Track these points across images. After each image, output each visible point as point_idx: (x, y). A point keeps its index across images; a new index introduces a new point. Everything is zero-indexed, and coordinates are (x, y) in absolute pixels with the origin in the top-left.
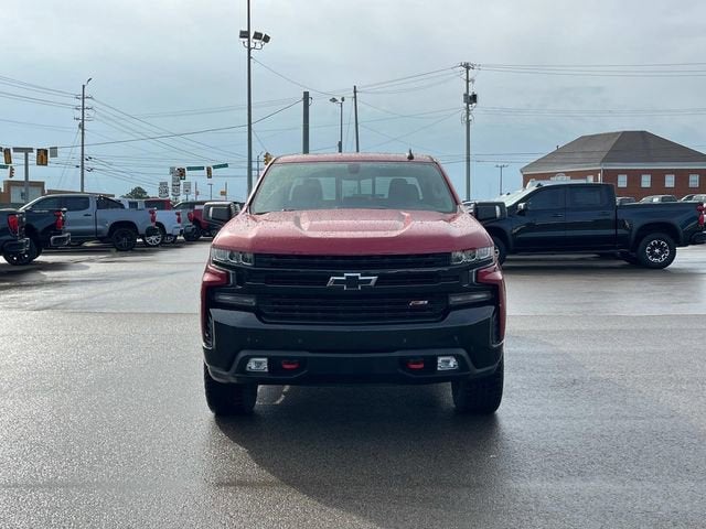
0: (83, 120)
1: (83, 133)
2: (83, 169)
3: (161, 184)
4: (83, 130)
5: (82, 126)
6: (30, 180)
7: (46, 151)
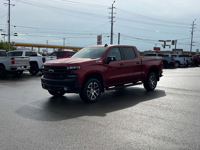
0: (193, 31)
1: (192, 35)
2: (191, 45)
3: (197, 50)
4: (192, 34)
5: (192, 33)
6: (176, 48)
7: (174, 41)
